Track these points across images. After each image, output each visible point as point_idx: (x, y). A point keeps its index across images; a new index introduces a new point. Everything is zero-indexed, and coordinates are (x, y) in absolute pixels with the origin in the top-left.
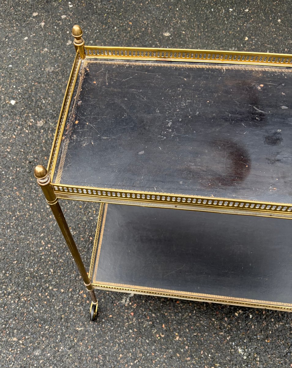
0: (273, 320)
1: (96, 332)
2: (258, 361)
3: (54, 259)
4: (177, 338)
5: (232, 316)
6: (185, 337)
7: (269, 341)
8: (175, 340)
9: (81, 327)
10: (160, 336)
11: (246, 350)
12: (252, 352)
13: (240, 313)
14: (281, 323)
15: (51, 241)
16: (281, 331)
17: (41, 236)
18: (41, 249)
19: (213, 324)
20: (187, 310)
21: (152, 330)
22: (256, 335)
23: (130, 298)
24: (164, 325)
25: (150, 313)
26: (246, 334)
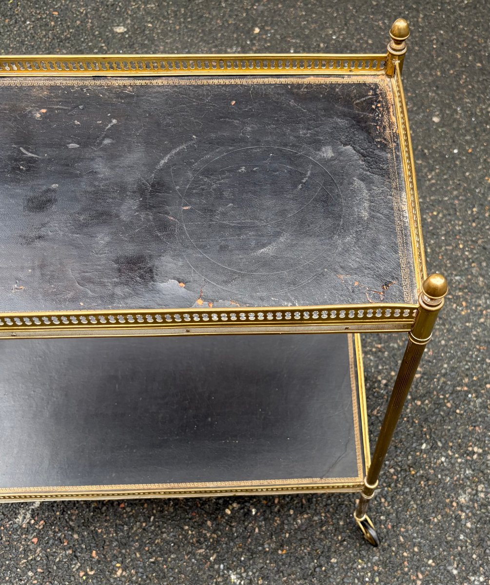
0: (292, 512)
4: (119, 572)
5: (219, 517)
6: (134, 568)
7: (284, 552)
8: (116, 576)
10: (86, 574)
11: (244, 575)
12: (254, 577)
13: (233, 508)
14: (305, 516)
16: (306, 529)
19: (185, 537)
20: (139, 518)
21: (71, 564)
22: (262, 545)
23: (33, 510)
24: (94, 552)
25: (70, 533)
26: (245, 545)
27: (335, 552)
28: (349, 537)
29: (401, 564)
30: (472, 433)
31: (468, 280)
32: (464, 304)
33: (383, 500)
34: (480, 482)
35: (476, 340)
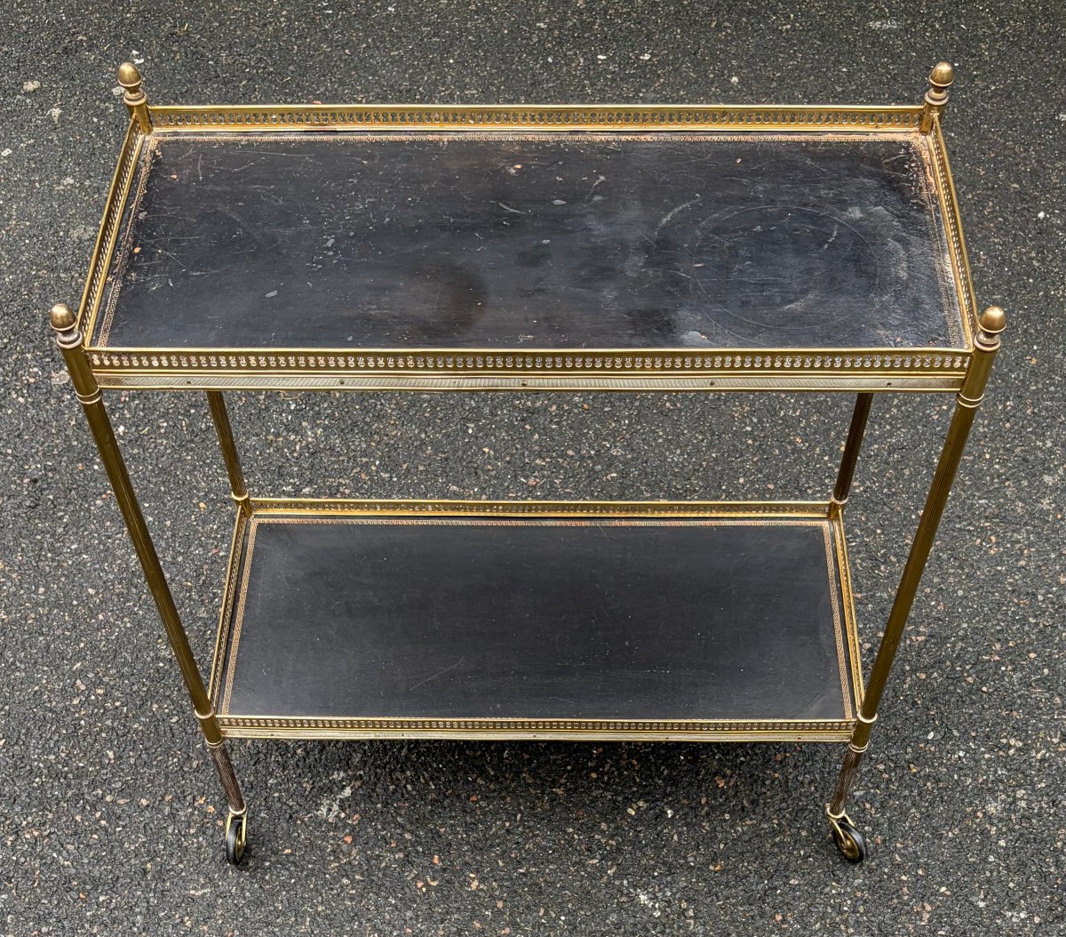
0: (727, 816)
1: (248, 894)
2: (691, 917)
3: (116, 724)
4: (475, 884)
5: (618, 818)
6: (496, 881)
8: (469, 889)
9: (203, 886)
10: (427, 885)
11: (659, 895)
12: (674, 899)
13: (639, 807)
14: (749, 822)
15: (106, 679)
16: (750, 839)
17: (75, 668)
18: (75, 702)
19: (570, 842)
20: (499, 815)
21: (404, 871)
22: (685, 858)
23: (341, 800)
24: (436, 857)
25: (399, 831)
26: (658, 857)
27: (796, 871)
28: (817, 852)
29: (897, 891)
30: (1007, 719)
31: (999, 506)
32: (993, 538)
33: (868, 806)
34: (1020, 786)
35: (1014, 591)
